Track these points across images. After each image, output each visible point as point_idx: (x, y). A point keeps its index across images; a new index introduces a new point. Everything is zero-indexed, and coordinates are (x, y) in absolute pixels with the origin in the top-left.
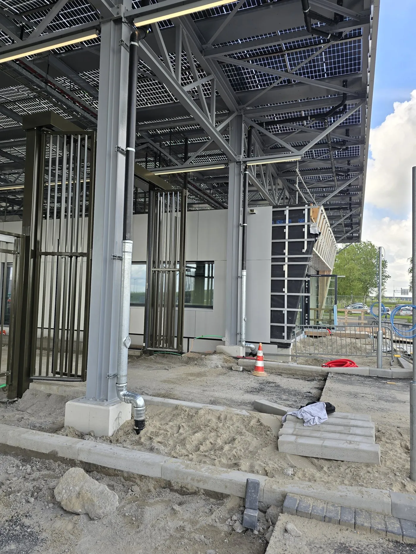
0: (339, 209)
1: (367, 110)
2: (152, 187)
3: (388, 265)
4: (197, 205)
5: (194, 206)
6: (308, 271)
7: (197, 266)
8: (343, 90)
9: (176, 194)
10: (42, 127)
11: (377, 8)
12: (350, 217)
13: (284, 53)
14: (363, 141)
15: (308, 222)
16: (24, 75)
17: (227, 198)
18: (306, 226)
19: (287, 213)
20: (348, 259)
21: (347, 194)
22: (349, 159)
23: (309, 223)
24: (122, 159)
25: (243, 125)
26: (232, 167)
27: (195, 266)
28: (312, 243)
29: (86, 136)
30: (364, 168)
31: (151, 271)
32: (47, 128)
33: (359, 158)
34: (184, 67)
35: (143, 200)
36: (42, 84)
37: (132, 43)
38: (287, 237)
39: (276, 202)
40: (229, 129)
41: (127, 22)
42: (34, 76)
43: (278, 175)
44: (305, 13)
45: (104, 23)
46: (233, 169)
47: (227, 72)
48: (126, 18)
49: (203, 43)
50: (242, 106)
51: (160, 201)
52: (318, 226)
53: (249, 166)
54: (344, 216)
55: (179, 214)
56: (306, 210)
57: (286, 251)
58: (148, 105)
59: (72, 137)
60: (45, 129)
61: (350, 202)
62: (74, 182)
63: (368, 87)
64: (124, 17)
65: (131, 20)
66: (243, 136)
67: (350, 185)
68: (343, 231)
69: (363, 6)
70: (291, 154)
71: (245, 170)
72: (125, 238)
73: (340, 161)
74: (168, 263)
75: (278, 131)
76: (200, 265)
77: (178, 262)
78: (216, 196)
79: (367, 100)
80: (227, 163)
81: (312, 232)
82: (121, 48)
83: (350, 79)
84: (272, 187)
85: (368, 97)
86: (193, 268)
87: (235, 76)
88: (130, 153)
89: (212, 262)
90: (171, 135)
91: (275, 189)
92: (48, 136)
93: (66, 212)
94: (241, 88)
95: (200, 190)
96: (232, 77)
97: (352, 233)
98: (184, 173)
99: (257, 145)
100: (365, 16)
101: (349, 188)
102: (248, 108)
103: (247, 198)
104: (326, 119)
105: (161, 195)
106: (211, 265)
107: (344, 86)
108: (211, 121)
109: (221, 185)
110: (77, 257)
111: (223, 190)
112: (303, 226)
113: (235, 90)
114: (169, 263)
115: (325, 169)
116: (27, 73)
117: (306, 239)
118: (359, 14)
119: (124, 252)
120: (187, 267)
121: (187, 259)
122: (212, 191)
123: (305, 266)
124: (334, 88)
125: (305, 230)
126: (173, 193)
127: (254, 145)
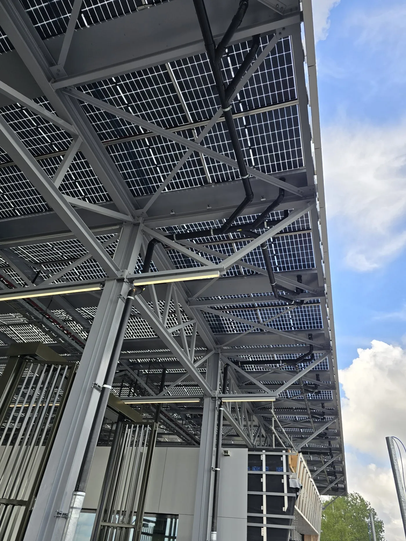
0: (319, 454)
1: (333, 360)
2: (122, 418)
3: (385, 527)
4: (167, 436)
5: (163, 436)
6: (291, 536)
7: (157, 520)
8: (309, 342)
9: (146, 426)
10: (26, 355)
11: (329, 287)
12: (332, 465)
13: (256, 309)
14: (334, 386)
15: (287, 471)
16: (26, 308)
17: (200, 431)
18: (285, 477)
19: (263, 458)
20: (337, 515)
21: (325, 437)
22: (323, 402)
23: (288, 473)
24: (96, 395)
25: (220, 362)
26: (207, 401)
27: (154, 519)
28: (293, 499)
29: (67, 367)
30: (339, 412)
31: (100, 526)
32: (31, 357)
33: (333, 402)
34: (171, 311)
35: (109, 427)
36: (39, 316)
37: (129, 297)
38: (264, 489)
39: (252, 441)
40: (206, 364)
41: (128, 282)
42: (35, 309)
43: (253, 411)
44: (272, 286)
45: (108, 280)
46: (208, 404)
47: (207, 318)
48: (128, 279)
49: (189, 296)
50: (219, 346)
51: (127, 434)
52: (299, 478)
53: (224, 402)
54: (325, 462)
55: (146, 449)
56: (284, 457)
57: (264, 508)
58: (133, 337)
59: (53, 366)
60: (28, 357)
61: (330, 447)
62: (42, 404)
63: (331, 342)
64: (126, 278)
65: (131, 281)
66: (220, 371)
67: (327, 429)
68: (326, 481)
69: (318, 284)
70: (266, 394)
71: (220, 406)
72: (77, 489)
73: (314, 403)
74: (122, 514)
75: (253, 369)
76: (161, 518)
77: (135, 512)
78: (188, 428)
79: (332, 351)
80: (203, 398)
81: (292, 485)
82: (118, 300)
83: (314, 333)
84: (247, 423)
85: (332, 350)
86: (152, 522)
87: (215, 321)
88: (106, 390)
89: (176, 516)
90: (150, 365)
91: (250, 426)
92: (29, 364)
93: (23, 435)
94: (219, 331)
95: (171, 420)
96: (212, 321)
97: (337, 484)
98: (158, 403)
99: (232, 381)
100: (321, 291)
101: (326, 431)
102: (225, 348)
103: (221, 433)
104: (296, 365)
105: (130, 427)
106: (174, 520)
107: (310, 339)
108: (189, 358)
109: (195, 417)
110: (14, 506)
111: (196, 421)
112: (282, 477)
113: (213, 332)
114: (124, 513)
115: (300, 409)
116: (30, 306)
117: (286, 494)
118: (315, 290)
119: (72, 508)
120: (145, 520)
121: (146, 510)
122: (184, 422)
123: (286, 530)
124: (301, 340)
125: (285, 481)
126: (143, 425)
127: (230, 380)
